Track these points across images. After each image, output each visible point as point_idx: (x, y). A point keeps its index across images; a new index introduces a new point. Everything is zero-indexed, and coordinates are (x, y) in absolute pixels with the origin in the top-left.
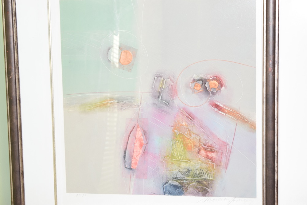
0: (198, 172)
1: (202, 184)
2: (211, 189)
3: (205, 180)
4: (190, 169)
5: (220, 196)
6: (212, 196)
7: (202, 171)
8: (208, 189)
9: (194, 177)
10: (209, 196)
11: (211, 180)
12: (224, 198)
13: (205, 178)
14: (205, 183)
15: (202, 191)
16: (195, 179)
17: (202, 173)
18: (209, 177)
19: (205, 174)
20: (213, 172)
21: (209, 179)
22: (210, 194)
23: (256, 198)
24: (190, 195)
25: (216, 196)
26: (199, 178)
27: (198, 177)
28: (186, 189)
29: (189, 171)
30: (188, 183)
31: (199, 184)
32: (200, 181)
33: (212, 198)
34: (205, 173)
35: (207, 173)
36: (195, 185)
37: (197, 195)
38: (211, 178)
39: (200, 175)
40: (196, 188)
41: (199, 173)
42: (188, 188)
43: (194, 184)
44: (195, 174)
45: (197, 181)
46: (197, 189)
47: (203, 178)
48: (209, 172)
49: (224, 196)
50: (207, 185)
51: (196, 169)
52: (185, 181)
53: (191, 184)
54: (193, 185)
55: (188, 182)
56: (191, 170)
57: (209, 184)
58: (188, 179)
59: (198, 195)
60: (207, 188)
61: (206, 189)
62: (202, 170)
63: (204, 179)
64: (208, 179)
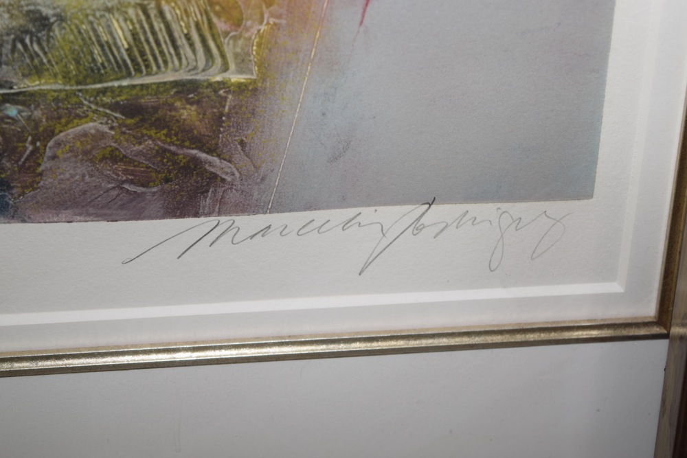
0: (121, 33)
1: (160, 124)
2: (239, 156)
3: (186, 89)
4: (46, 11)
5: (309, 207)
6: (246, 207)
7: (158, 25)
8: (214, 163)
9: (95, 73)
10: (221, 208)
11: (241, 88)
12: (339, 215)
13: (183, 76)
14: (188, 113)
15: (167, 180)
16: (104, 91)
17: (163, 36)
18: (225, 68)
19: (182, 42)
20: (256, 29)
21: (222, 84)
22: (233, 196)
23: (589, 196)
24: (65, 214)
25: (280, 206)
26: (138, 81)
27: (122, 70)
28: (31, 167)
29: (42, 22)
30: (37, 123)
31: (137, 126)
32: (147, 100)
33: (247, 223)
34: (188, 37)
35: (207, 36)
36: (103, 135)
37: (122, 207)
38: (235, 78)
39: (139, 59)
40: (114, 157)
41: (134, 35)
42: (45, 165)
43: (90, 126)
44: (96, 50)
45: (115, 107)
46: (120, 167)
47: (169, 77)
48: (221, 25)
49: (343, 202)
50: (201, 128)
51: (109, 10)
52: (12, 111)
53: (72, 131)
54: (85, 134)
55: (38, 114)
56: (61, 18)
57: (218, 120)
58: (42, 94)
59: (132, 209)
60: (203, 156)
61: (195, 160)
62: (161, 14)
63: (175, 84)
64: (215, 87)
